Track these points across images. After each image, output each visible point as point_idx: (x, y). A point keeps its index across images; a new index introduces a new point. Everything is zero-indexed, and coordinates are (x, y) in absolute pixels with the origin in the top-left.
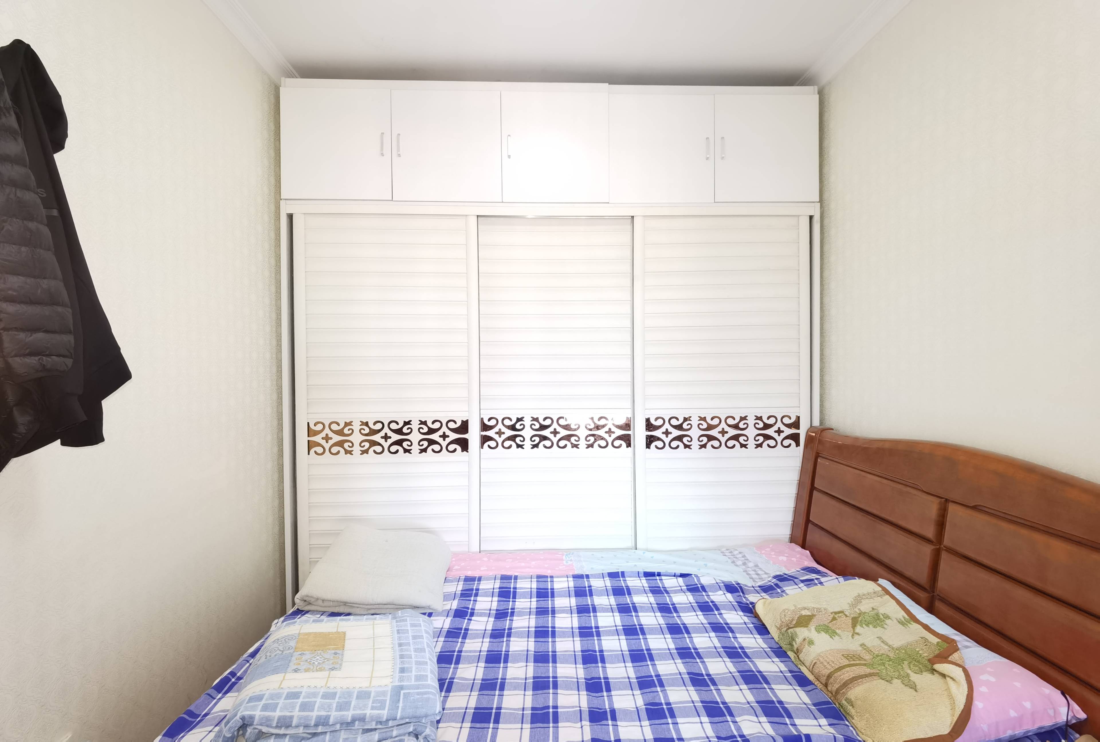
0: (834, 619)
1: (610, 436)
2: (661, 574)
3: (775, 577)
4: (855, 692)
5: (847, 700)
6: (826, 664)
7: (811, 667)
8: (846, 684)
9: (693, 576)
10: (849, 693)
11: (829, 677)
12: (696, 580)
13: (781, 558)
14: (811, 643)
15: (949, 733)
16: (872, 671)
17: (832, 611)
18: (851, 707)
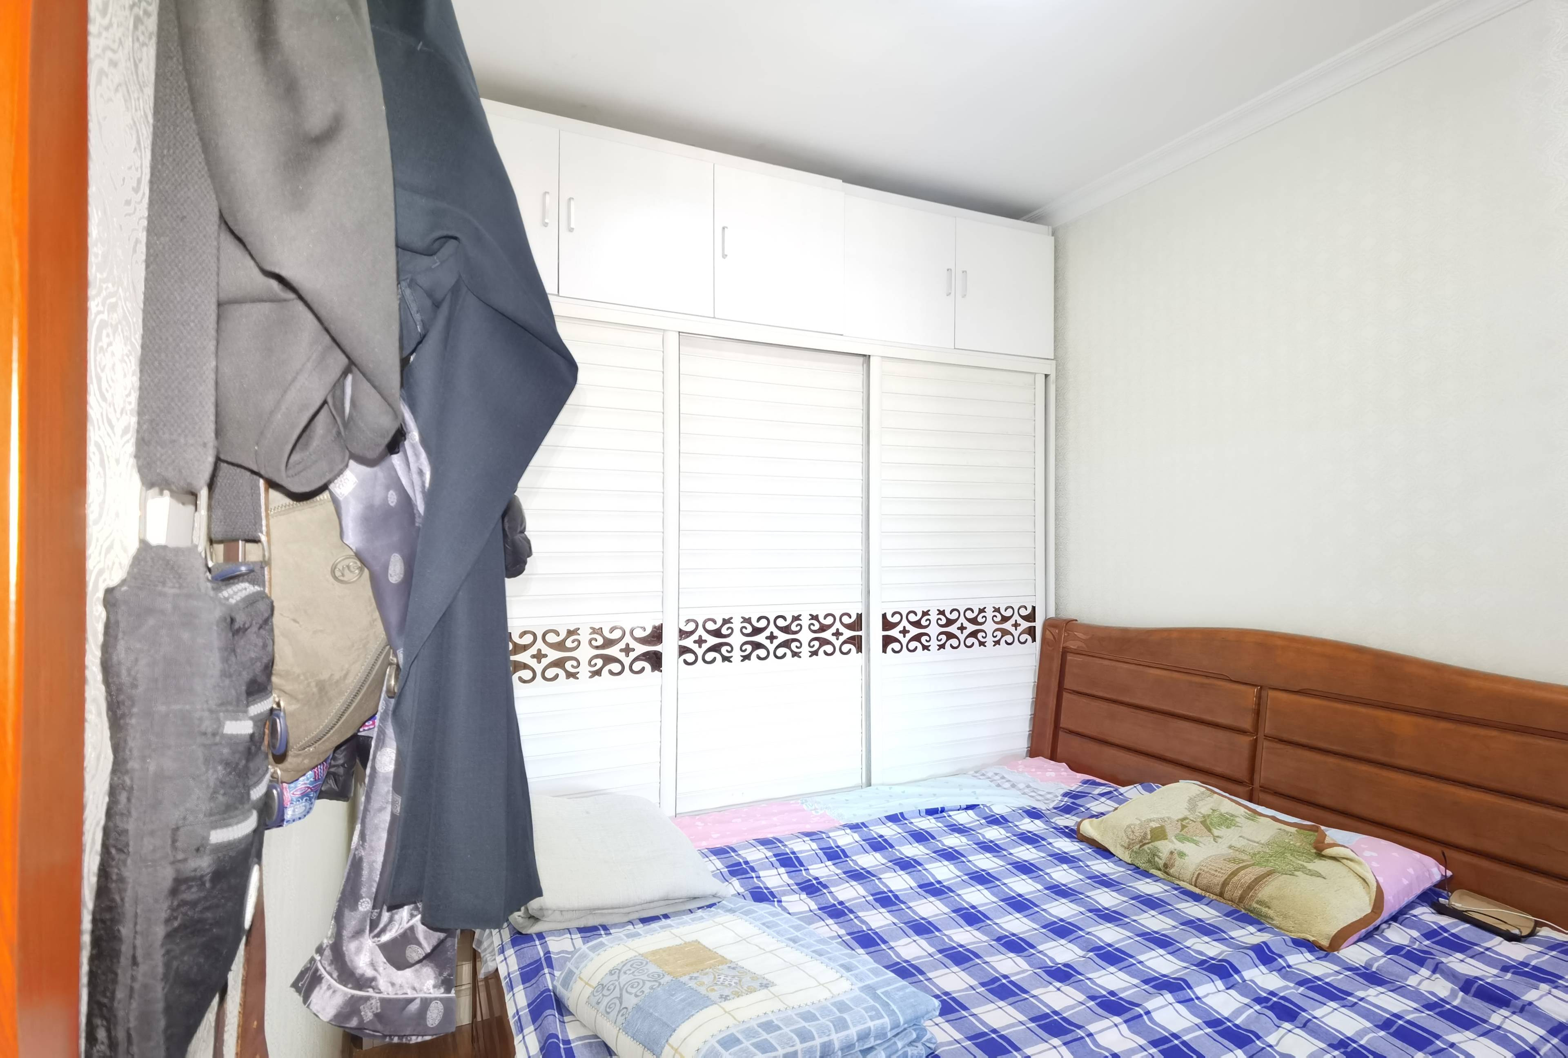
0: (1183, 827)
1: (838, 639)
2: (946, 809)
3: (1065, 795)
4: (1266, 892)
5: (1260, 902)
6: (1213, 872)
7: (1194, 879)
8: (1250, 887)
9: (982, 806)
10: (1260, 895)
11: (1225, 884)
12: (988, 811)
13: (1048, 774)
14: (1182, 854)
15: (1372, 911)
16: (1268, 869)
17: (1176, 819)
18: (1267, 909)
